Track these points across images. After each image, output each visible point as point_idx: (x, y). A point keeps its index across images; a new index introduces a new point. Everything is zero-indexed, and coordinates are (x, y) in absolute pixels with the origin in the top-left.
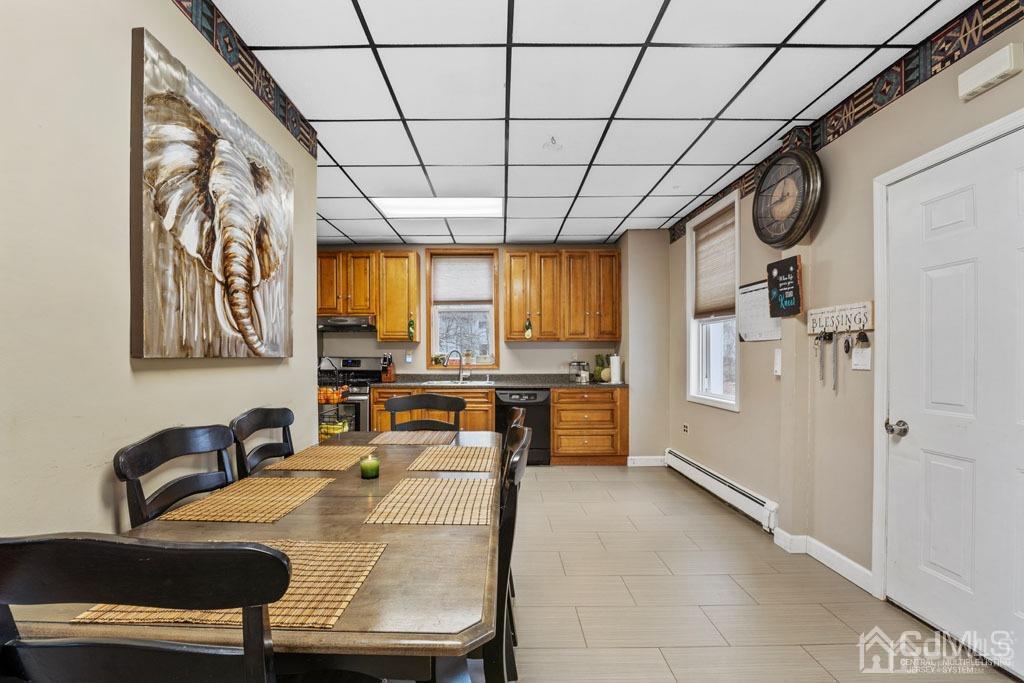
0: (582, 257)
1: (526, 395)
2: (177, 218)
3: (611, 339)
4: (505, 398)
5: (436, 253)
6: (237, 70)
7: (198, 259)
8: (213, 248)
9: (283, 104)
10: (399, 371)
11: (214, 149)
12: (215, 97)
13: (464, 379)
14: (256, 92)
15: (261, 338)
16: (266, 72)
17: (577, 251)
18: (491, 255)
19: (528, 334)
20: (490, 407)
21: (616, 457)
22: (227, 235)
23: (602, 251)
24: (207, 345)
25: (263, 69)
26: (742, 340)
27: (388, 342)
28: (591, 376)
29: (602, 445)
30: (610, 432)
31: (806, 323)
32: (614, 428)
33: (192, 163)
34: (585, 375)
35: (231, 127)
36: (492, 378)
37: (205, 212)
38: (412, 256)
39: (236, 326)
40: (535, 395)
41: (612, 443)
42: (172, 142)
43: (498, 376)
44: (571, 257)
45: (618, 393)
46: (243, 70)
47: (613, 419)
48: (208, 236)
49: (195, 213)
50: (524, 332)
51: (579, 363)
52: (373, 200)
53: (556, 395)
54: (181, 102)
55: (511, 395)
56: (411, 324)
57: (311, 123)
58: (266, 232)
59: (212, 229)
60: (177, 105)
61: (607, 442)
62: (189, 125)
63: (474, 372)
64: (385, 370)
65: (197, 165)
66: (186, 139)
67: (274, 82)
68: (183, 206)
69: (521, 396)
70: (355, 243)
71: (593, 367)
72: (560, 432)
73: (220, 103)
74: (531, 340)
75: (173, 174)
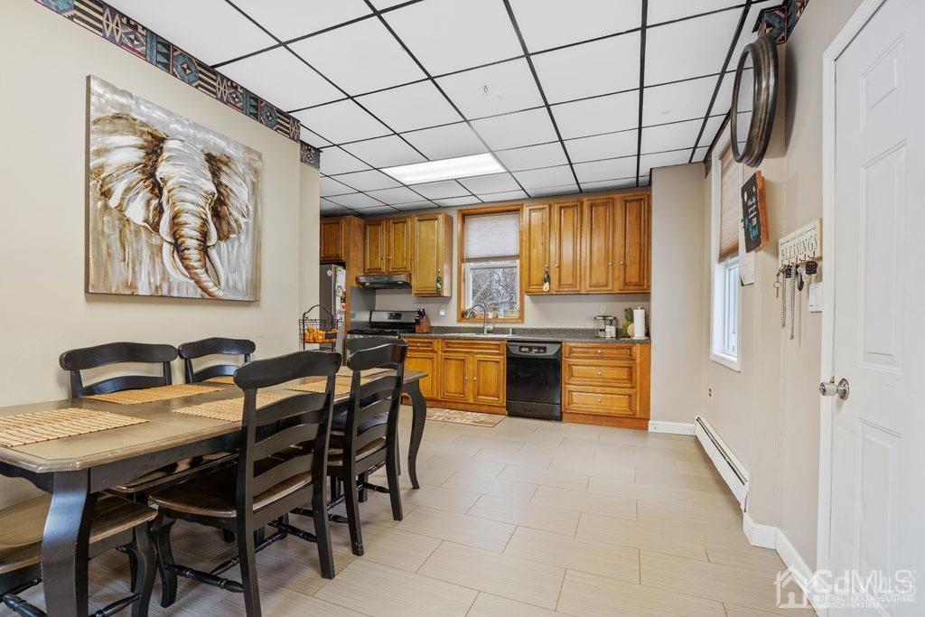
0: (605, 204)
1: (536, 348)
2: (122, 199)
3: (639, 290)
4: (515, 351)
5: (467, 214)
6: (197, 87)
7: (144, 227)
8: (160, 219)
9: (255, 104)
10: (434, 324)
11: (162, 148)
12: (163, 110)
13: (489, 332)
14: (221, 100)
15: (218, 284)
16: (232, 82)
17: (600, 198)
18: (517, 211)
19: (546, 287)
20: (502, 359)
21: (636, 419)
22: (176, 209)
23: (628, 195)
24: (153, 288)
25: (228, 80)
26: (743, 285)
27: (422, 296)
28: (617, 331)
29: (618, 405)
30: (627, 391)
31: (777, 256)
32: (633, 388)
33: (138, 160)
34: (611, 331)
35: (181, 130)
36: (514, 331)
37: (152, 193)
38: (441, 217)
39: (187, 274)
40: (545, 349)
41: (630, 402)
42: (116, 148)
43: (522, 329)
44: (591, 206)
45: (637, 349)
46: (203, 84)
47: (630, 378)
48: (155, 209)
49: (141, 195)
50: (542, 285)
51: (605, 318)
52: (382, 170)
53: (567, 350)
54: (127, 119)
55: (521, 347)
56: (439, 280)
57: (291, 114)
58: (226, 205)
59: (160, 204)
60: (122, 121)
61: (625, 400)
62: (135, 133)
63: (497, 326)
64: (418, 322)
65: (144, 161)
66: (132, 143)
67: (242, 88)
68: (128, 190)
69: (530, 348)
70: (401, 211)
71: (622, 321)
72: (572, 387)
73: (170, 114)
74: (549, 294)
75: (118, 169)
